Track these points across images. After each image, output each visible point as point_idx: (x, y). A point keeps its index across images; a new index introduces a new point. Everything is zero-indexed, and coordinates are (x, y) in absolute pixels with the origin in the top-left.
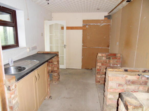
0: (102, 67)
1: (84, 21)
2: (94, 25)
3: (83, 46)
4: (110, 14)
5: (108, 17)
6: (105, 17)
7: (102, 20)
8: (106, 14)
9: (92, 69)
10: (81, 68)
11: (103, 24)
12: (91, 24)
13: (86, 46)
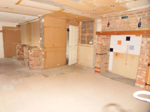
0: (20, 51)
1: (3, 27)
2: (10, 30)
3: (4, 43)
4: (20, 25)
5: (19, 26)
6: (17, 26)
7: (15, 27)
8: (17, 24)
9: (12, 57)
10: (4, 57)
11: (16, 30)
12: (9, 29)
13: (6, 43)
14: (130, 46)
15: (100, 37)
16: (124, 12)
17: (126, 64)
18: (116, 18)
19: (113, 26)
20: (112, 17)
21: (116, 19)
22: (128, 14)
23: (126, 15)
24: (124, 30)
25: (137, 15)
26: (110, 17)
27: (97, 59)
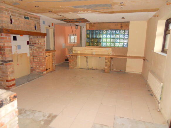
14: (18, 46)
15: (8, 37)
16: (26, 13)
17: (18, 65)
18: (20, 15)
19: (18, 24)
20: (15, 12)
21: (20, 17)
22: (29, 16)
23: (27, 16)
24: (27, 30)
25: (34, 19)
26: (13, 12)
27: (10, 68)
